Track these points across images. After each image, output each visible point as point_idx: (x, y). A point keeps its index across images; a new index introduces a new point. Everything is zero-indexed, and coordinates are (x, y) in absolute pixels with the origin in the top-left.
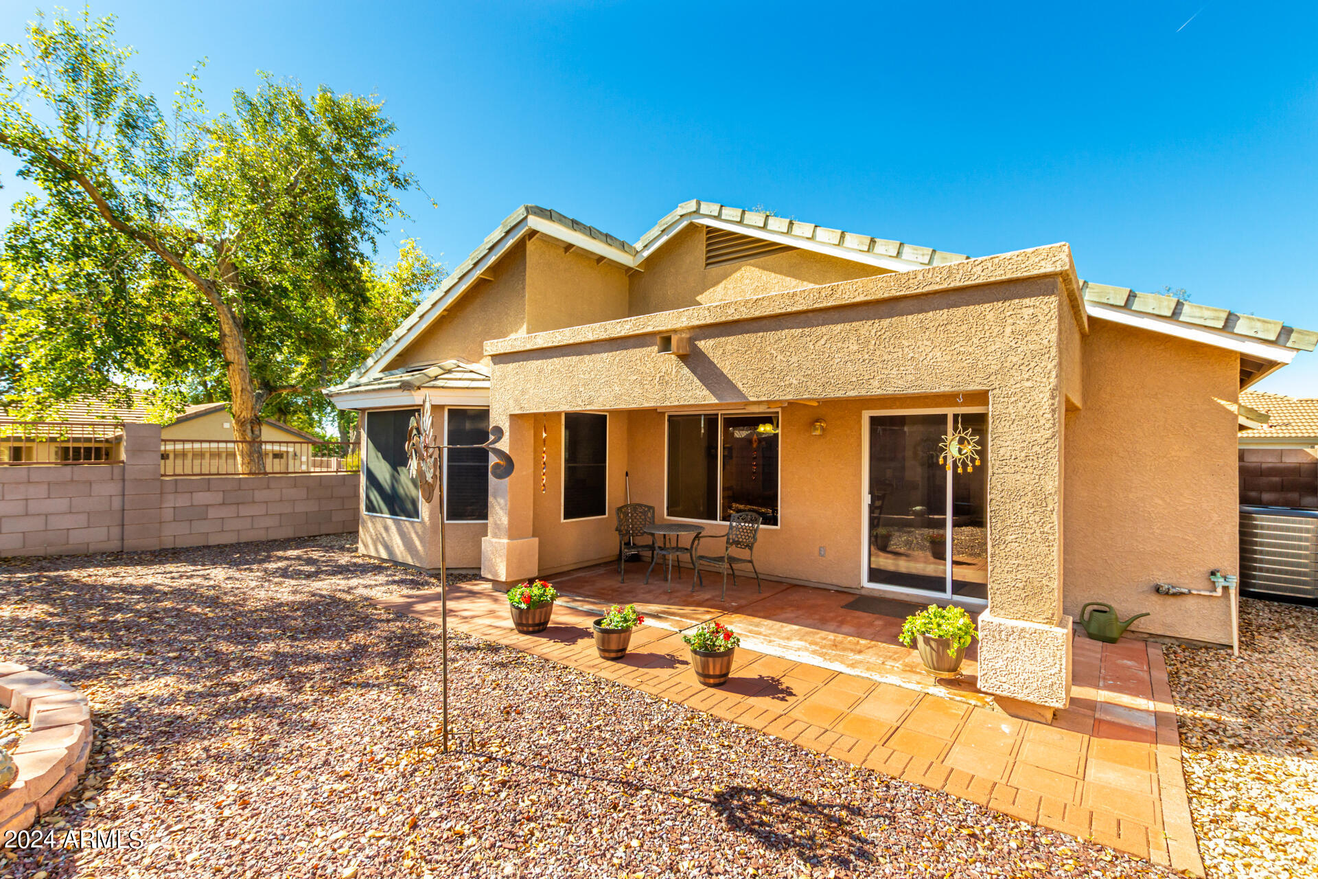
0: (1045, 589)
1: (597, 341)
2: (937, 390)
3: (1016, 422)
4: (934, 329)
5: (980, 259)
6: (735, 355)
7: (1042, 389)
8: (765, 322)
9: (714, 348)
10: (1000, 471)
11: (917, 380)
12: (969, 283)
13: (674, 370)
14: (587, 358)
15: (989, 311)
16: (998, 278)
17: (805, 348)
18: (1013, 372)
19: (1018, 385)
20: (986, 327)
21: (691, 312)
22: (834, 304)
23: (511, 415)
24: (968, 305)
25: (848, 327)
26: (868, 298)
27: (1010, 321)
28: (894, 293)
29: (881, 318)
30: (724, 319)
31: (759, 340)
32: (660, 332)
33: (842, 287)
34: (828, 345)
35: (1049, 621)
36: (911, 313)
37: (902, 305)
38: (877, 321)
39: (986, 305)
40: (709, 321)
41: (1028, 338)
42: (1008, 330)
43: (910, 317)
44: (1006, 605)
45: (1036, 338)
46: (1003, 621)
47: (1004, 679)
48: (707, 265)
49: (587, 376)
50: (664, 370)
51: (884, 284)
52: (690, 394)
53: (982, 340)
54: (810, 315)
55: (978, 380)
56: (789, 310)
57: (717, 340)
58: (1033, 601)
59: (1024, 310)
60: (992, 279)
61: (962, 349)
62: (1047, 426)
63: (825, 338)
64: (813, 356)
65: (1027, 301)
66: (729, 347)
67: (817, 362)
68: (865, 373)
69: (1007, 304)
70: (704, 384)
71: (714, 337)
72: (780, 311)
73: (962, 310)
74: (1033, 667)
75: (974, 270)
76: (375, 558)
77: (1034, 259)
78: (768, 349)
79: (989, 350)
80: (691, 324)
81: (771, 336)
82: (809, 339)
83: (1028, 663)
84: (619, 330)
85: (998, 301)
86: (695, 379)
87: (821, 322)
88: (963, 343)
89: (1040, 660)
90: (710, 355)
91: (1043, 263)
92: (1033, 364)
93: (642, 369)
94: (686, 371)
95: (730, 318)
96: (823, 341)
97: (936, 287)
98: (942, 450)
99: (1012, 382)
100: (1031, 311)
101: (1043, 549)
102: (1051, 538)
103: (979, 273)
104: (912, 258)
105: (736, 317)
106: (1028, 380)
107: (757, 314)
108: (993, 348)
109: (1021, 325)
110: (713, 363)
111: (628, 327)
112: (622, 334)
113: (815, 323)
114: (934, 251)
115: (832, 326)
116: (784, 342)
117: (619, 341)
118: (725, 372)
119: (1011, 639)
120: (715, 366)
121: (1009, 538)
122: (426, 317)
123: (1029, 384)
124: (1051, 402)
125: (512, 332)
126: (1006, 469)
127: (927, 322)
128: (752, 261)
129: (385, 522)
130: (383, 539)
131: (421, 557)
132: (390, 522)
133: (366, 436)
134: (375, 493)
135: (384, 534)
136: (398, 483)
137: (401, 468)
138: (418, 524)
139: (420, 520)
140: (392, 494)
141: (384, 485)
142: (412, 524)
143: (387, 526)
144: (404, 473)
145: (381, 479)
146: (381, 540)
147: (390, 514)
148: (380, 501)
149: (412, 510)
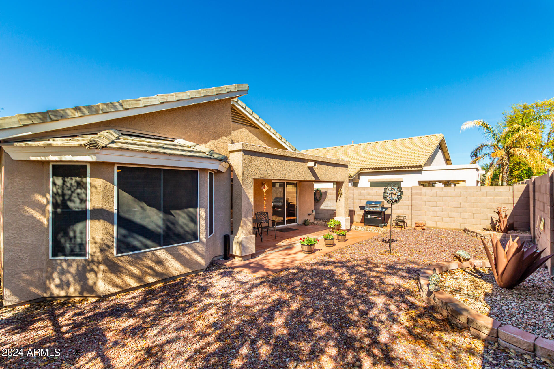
3: (346, 187)
8: (322, 162)
10: (345, 195)
25: (332, 167)
26: (336, 163)
27: (346, 171)
32: (309, 160)
43: (338, 168)
55: (343, 180)
56: (327, 162)
65: (347, 168)
76: (142, 287)
78: (323, 169)
81: (323, 166)
82: (328, 168)
86: (311, 173)
96: (330, 169)
105: (320, 160)
110: (314, 170)
116: (325, 168)
119: (347, 220)
122: (165, 104)
125: (224, 135)
128: (246, 127)
129: (154, 254)
130: (151, 268)
131: (199, 264)
132: (161, 253)
133: (115, 188)
134: (136, 235)
135: (152, 264)
136: (173, 224)
137: (175, 211)
138: (196, 244)
139: (198, 241)
140: (164, 231)
141: (151, 226)
142: (190, 246)
143: (156, 256)
144: (179, 215)
145: (145, 223)
146: (147, 270)
147: (160, 246)
148: (144, 240)
149: (190, 237)
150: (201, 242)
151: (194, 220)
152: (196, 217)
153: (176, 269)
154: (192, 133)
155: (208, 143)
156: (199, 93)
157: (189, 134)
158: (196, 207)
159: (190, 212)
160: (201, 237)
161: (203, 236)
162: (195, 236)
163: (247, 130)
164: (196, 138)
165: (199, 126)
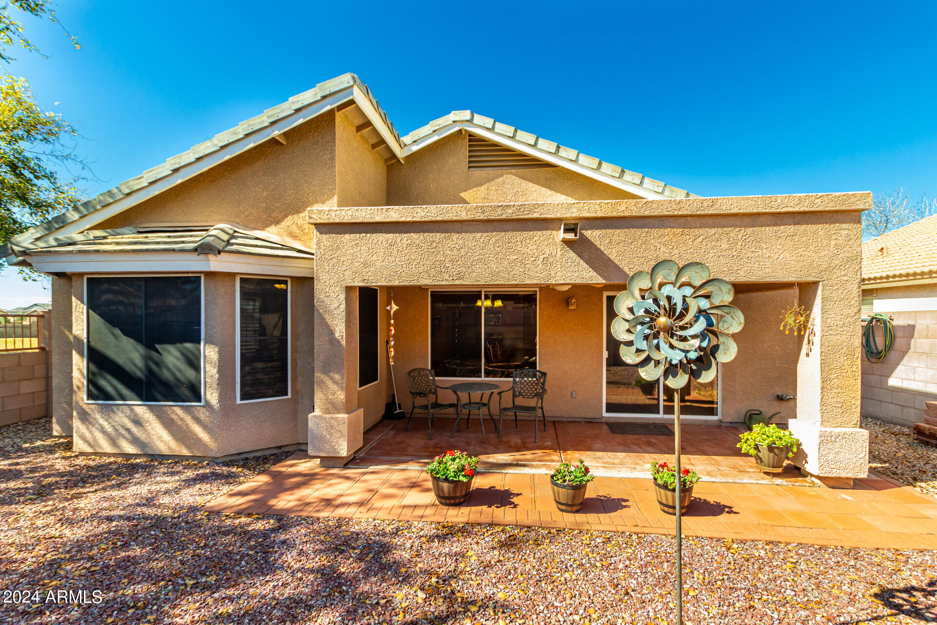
0: (853, 406)
1: (469, 221)
2: (787, 280)
3: (837, 303)
4: (784, 238)
5: (820, 194)
6: (622, 244)
7: (853, 282)
8: (650, 220)
9: (601, 238)
10: (828, 334)
11: (773, 272)
12: (813, 209)
13: (559, 254)
14: (455, 236)
15: (821, 229)
16: (831, 209)
17: (686, 244)
18: (835, 270)
19: (838, 279)
20: (819, 240)
21: (581, 205)
22: (714, 212)
23: (347, 287)
24: (807, 224)
25: (721, 231)
26: (741, 211)
27: (834, 237)
28: (760, 210)
29: (746, 227)
30: (614, 214)
31: (644, 234)
32: (566, 219)
33: (720, 201)
34: (704, 243)
35: (855, 426)
36: (768, 226)
37: (762, 219)
38: (743, 229)
39: (819, 226)
40: (600, 214)
41: (845, 249)
42: (833, 243)
43: (767, 228)
44: (830, 419)
45: (849, 249)
46: (833, 429)
47: (833, 466)
48: (469, 167)
49: (455, 252)
50: (548, 253)
51: (753, 202)
52: (576, 275)
53: (816, 248)
54: (689, 219)
55: (814, 274)
56: (675, 213)
57: (604, 231)
58: (847, 415)
59: (842, 231)
60: (828, 209)
61: (803, 253)
62: (855, 305)
63: (702, 237)
64: (692, 250)
65: (844, 226)
66: (616, 238)
67: (695, 255)
68: (734, 265)
69: (832, 226)
70: (591, 267)
71: (601, 229)
72: (667, 213)
73: (803, 227)
74: (850, 456)
75: (816, 201)
76: (114, 455)
77: (853, 200)
78: (653, 241)
79: (820, 255)
80: (581, 215)
81: (655, 232)
82: (688, 237)
83: (847, 454)
84: (499, 213)
85: (827, 223)
86: (582, 262)
87: (698, 225)
88: (804, 249)
89: (854, 450)
90: (597, 243)
91: (858, 202)
92: (847, 266)
93: (524, 250)
94: (572, 254)
95: (621, 214)
96: (700, 240)
97: (791, 210)
98: (782, 320)
99: (835, 276)
100: (846, 232)
101: (852, 381)
102: (857, 374)
103: (819, 203)
104: (651, 187)
105: (627, 214)
106: (845, 276)
107: (647, 213)
108: (824, 253)
109: (841, 241)
110: (599, 249)
111: (511, 211)
112: (504, 217)
113: (694, 225)
114: (665, 185)
115: (708, 229)
116: (666, 238)
117: (495, 224)
118: (612, 258)
119: (837, 440)
120: (602, 252)
121: (833, 376)
122: (182, 171)
123: (845, 278)
124: (858, 290)
125: (317, 202)
126: (831, 332)
127: (779, 233)
128: (513, 171)
129: (132, 410)
130: (128, 430)
131: (205, 446)
132: (142, 410)
133: (85, 307)
134: (109, 377)
135: (130, 425)
136: (157, 364)
137: (162, 346)
138: (198, 408)
139: (202, 404)
140: (146, 377)
141: (129, 367)
142: (187, 409)
143: (136, 415)
144: (169, 352)
145: (120, 360)
146: (124, 432)
147: (142, 400)
148: (120, 386)
149: (187, 393)
150: (208, 405)
151: (194, 363)
152: (199, 359)
153: (166, 443)
154: (252, 211)
155: (283, 223)
156: (235, 133)
157: (246, 213)
158: (198, 342)
159: (187, 349)
160: (209, 397)
161: (212, 396)
162: (195, 393)
163: (517, 176)
164: (260, 218)
165: (265, 194)
